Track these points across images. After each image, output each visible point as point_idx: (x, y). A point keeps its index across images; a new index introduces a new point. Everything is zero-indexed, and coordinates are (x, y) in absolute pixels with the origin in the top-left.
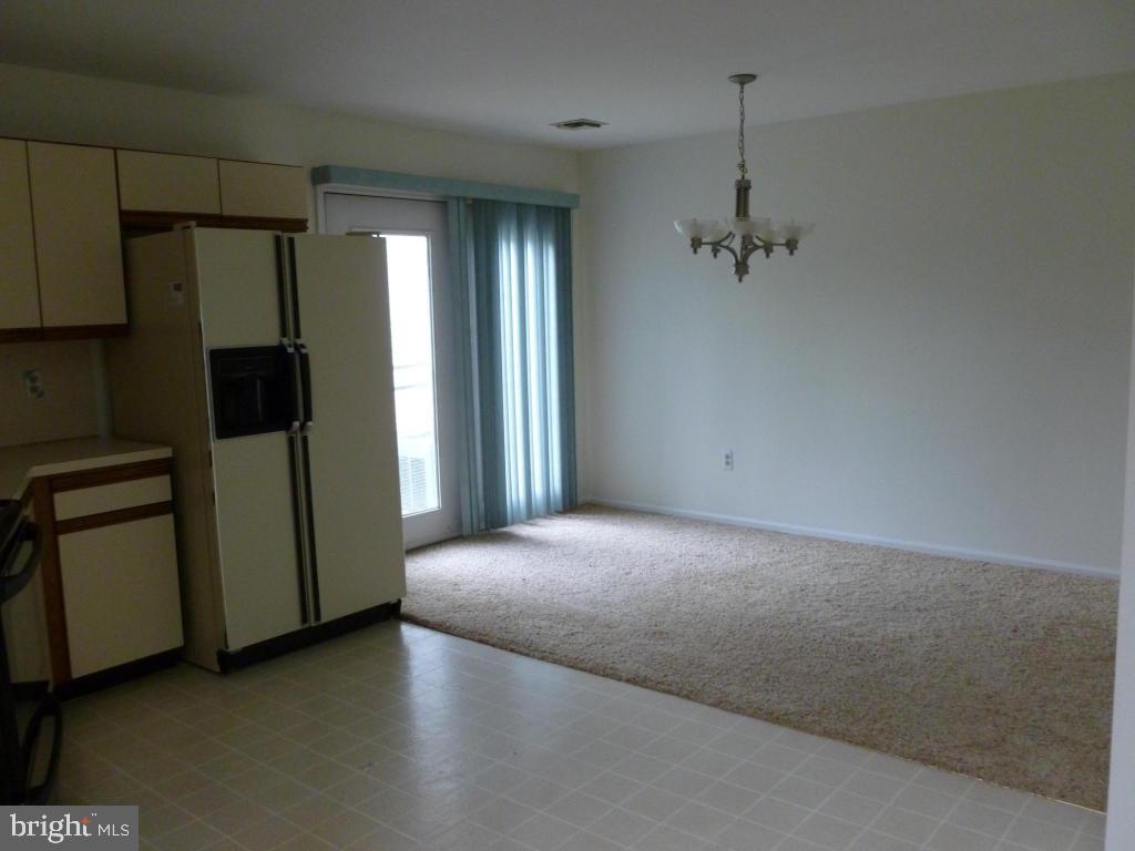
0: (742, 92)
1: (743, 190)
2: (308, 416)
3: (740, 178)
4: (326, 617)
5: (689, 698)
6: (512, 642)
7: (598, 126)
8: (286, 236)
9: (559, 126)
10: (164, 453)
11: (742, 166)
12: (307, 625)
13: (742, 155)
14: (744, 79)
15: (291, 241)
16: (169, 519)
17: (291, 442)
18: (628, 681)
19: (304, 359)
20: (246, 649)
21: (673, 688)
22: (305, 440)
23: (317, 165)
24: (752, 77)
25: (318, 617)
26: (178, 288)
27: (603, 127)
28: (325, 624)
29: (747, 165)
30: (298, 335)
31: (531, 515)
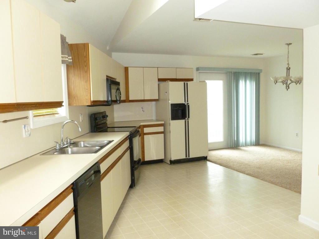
0: (288, 47)
1: (288, 69)
2: (189, 117)
3: (287, 67)
4: (191, 157)
5: (257, 178)
6: (227, 166)
7: (262, 54)
8: (186, 83)
9: (253, 55)
10: (163, 122)
11: (288, 64)
12: (186, 158)
13: (288, 61)
14: (289, 44)
15: (187, 84)
16: (163, 135)
17: (185, 122)
18: (246, 174)
19: (188, 106)
20: (175, 160)
21: (255, 176)
22: (188, 122)
23: (198, 67)
24: (291, 44)
25: (189, 156)
26: (166, 92)
27: (263, 55)
28: (191, 158)
29: (290, 64)
30: (188, 101)
31: (246, 145)
